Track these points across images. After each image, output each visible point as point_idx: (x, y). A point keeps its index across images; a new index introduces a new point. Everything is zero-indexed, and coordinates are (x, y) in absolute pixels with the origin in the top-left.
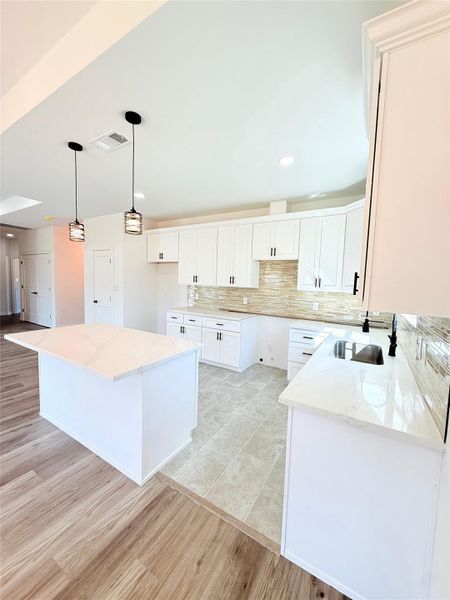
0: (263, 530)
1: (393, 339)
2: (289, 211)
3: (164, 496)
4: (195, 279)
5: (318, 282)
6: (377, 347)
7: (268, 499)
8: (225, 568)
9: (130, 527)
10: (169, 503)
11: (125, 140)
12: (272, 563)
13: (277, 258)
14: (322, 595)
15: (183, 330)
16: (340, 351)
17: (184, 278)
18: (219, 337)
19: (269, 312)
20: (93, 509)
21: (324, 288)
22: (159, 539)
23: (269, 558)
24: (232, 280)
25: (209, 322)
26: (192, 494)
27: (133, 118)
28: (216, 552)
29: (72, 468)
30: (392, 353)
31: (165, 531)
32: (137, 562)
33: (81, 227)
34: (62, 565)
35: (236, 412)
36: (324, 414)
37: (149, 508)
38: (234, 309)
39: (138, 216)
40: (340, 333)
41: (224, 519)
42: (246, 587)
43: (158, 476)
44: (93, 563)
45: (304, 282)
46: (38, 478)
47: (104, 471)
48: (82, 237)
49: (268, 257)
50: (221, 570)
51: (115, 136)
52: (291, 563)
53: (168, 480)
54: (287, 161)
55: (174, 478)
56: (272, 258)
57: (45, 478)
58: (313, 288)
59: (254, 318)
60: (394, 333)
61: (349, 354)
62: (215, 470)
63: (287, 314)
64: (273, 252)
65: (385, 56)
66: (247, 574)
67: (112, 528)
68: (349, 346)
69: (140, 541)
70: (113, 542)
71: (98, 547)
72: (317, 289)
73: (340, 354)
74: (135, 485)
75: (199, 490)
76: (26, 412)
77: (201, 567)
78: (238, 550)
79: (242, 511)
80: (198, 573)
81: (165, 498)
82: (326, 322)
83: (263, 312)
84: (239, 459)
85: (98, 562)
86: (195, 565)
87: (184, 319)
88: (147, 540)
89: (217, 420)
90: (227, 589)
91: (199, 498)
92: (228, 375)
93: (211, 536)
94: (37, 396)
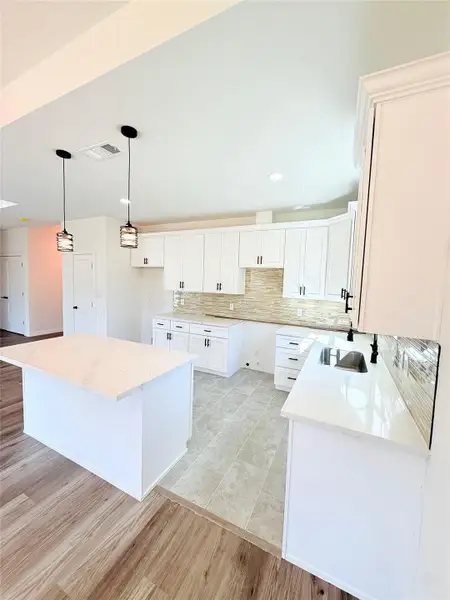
0: (263, 535)
1: (375, 347)
2: (275, 221)
3: (165, 511)
4: (182, 285)
5: (302, 290)
6: (359, 354)
7: (266, 505)
8: (231, 576)
9: (134, 545)
10: (170, 516)
11: (118, 151)
12: (275, 567)
13: (263, 266)
14: (322, 592)
15: (169, 336)
16: (325, 358)
17: (171, 284)
18: (207, 343)
19: (254, 317)
20: (94, 529)
21: (308, 296)
22: (165, 554)
23: (271, 563)
24: (219, 286)
25: (196, 329)
26: (194, 506)
27: (129, 132)
28: (222, 562)
29: (66, 488)
30: (374, 360)
31: (170, 546)
32: (145, 579)
33: (70, 237)
34: (67, 591)
35: (229, 419)
36: (322, 426)
37: (151, 523)
38: (221, 315)
39: (133, 230)
40: (325, 339)
41: (226, 529)
42: (252, 592)
43: (157, 490)
44: (99, 585)
45: (290, 290)
46: (31, 502)
47: (101, 489)
48: (70, 248)
49: (254, 265)
50: (228, 579)
51: (108, 147)
52: (292, 565)
53: (168, 493)
54: (277, 177)
55: (173, 490)
56: (259, 266)
57: (38, 502)
58: (298, 296)
59: (241, 324)
60: (375, 342)
61: (333, 360)
62: (213, 480)
63: (273, 320)
64: (260, 260)
65: (378, 106)
66: (252, 581)
67: (115, 547)
68: (333, 352)
69: (146, 558)
70: (118, 563)
71: (103, 569)
72: (302, 296)
73: (325, 360)
74: (135, 501)
75: (199, 502)
76: (9, 429)
77: (208, 578)
78: (242, 558)
79: (243, 519)
80: (206, 583)
81: (166, 512)
82: (310, 327)
83: (249, 317)
84: (235, 467)
85: (105, 584)
86: (202, 578)
87: (170, 325)
88: (153, 556)
89: (209, 428)
90: (236, 596)
91: (200, 510)
92: (216, 381)
93: (215, 547)
94: (21, 411)
